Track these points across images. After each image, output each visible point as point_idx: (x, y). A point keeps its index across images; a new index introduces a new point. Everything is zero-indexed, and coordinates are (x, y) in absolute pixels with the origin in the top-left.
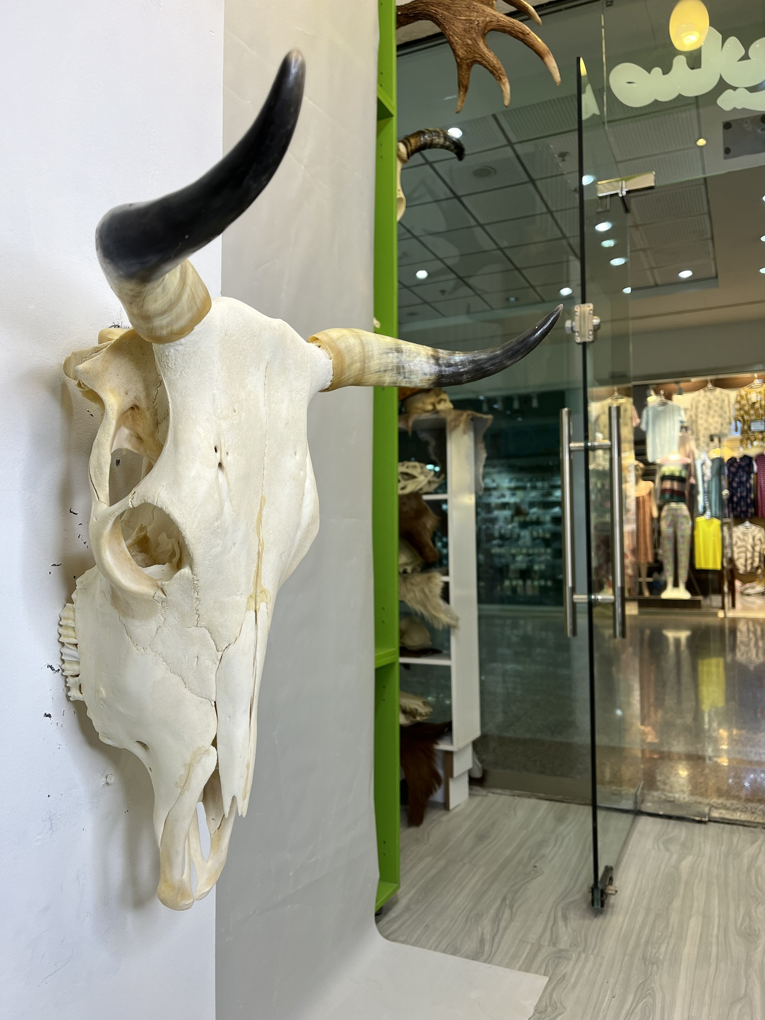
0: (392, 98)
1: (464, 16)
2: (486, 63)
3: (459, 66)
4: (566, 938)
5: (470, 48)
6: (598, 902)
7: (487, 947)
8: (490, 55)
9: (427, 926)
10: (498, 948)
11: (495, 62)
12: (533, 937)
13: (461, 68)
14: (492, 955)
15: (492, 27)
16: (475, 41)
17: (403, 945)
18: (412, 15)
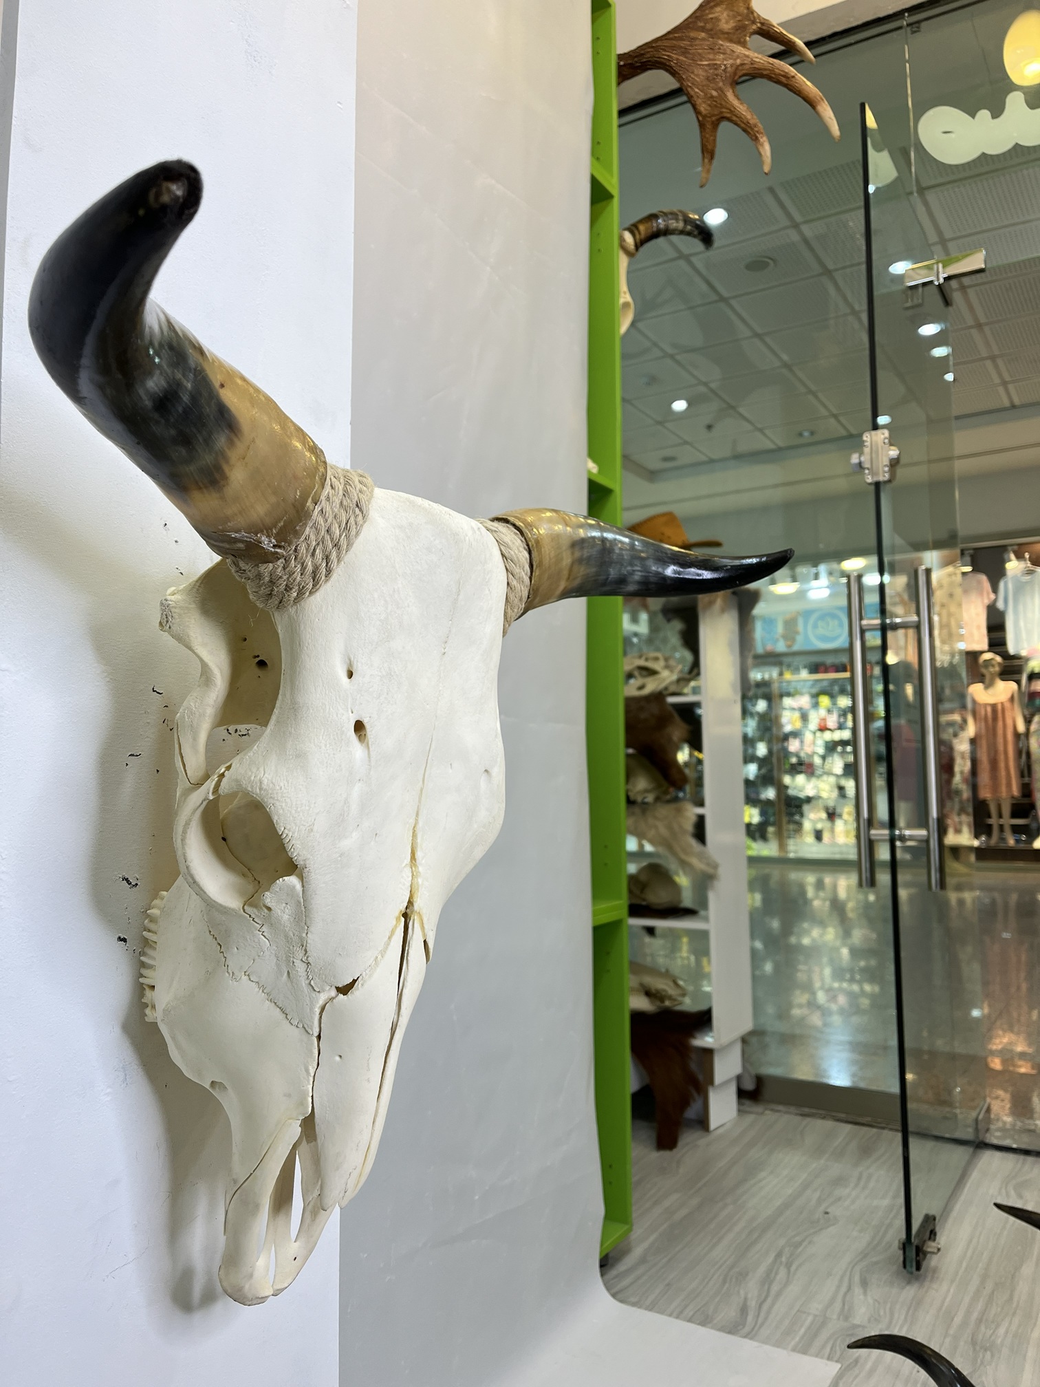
0: (612, 175)
1: (706, 61)
2: (737, 119)
3: (702, 126)
4: (863, 1310)
5: (716, 101)
6: (911, 1262)
7: (750, 1318)
8: (742, 109)
9: (668, 1285)
10: (766, 1319)
11: (749, 117)
12: (816, 1307)
13: (704, 129)
14: (756, 1328)
15: (744, 72)
16: (722, 91)
17: (634, 1309)
18: (638, 64)
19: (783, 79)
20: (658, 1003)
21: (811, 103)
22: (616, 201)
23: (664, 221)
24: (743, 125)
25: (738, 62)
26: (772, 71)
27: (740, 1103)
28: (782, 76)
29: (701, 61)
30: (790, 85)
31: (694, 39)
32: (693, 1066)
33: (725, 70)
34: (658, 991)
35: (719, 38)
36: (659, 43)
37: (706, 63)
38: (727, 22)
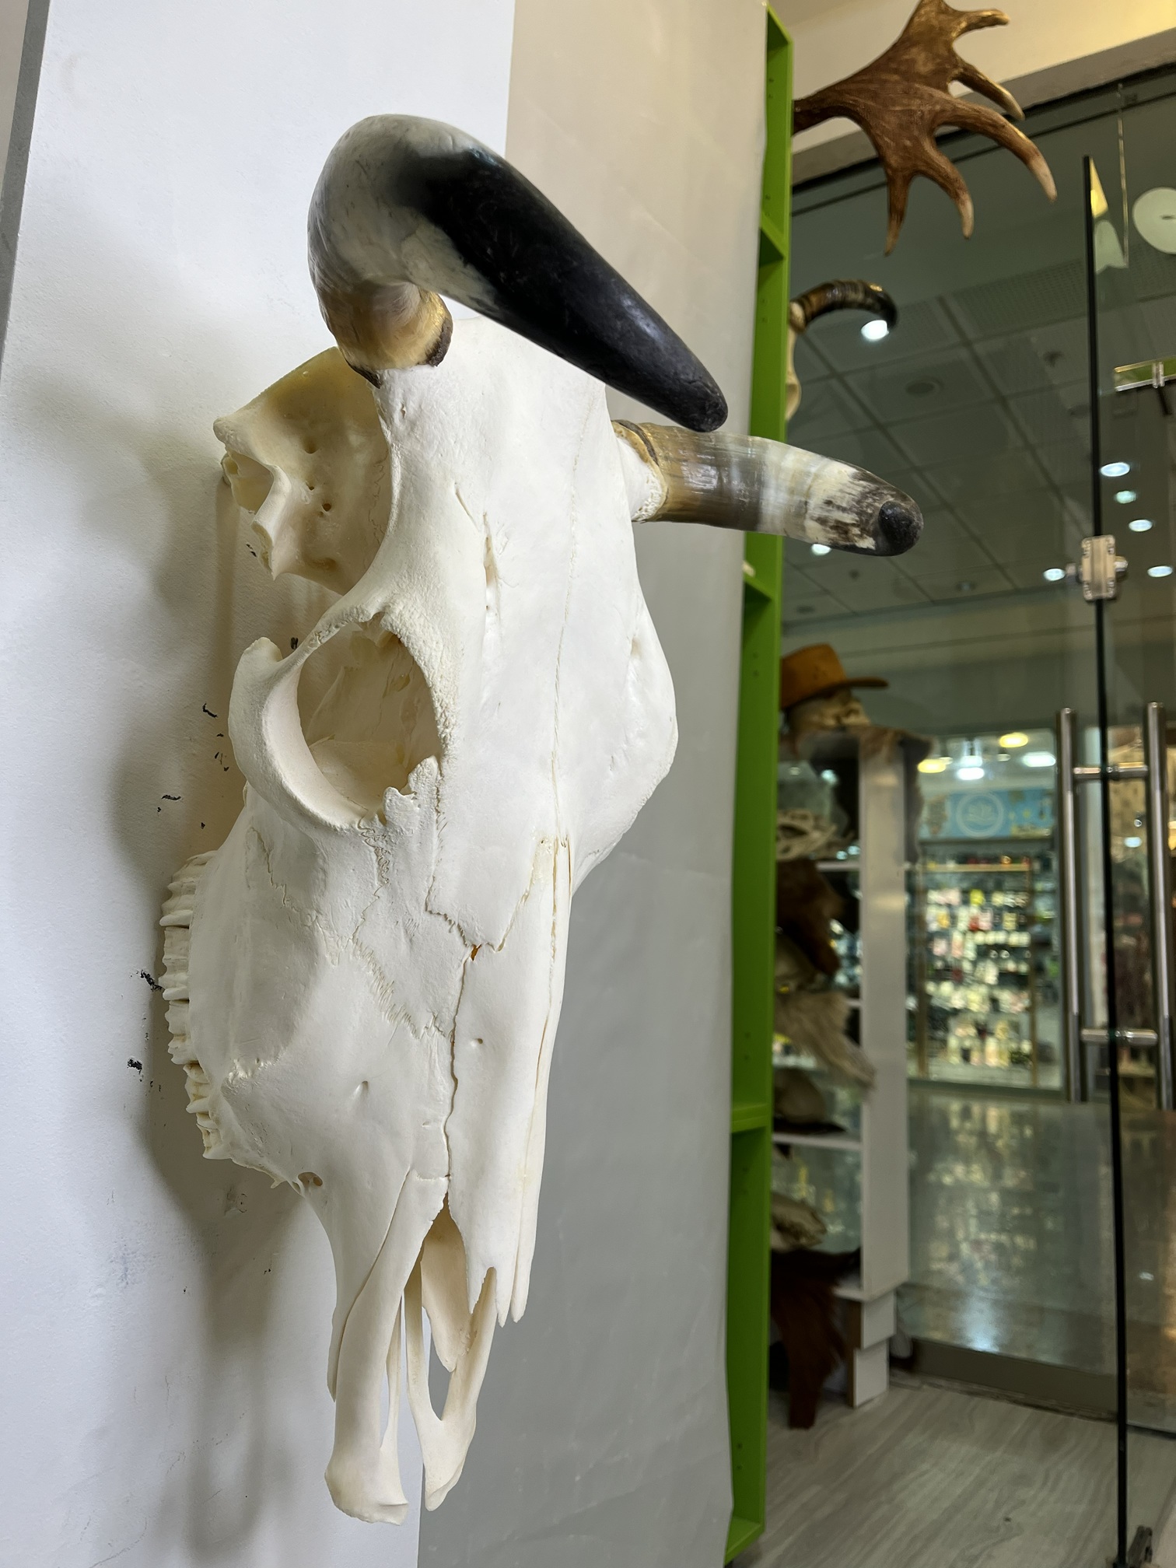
0: (782, 231)
1: (900, 106)
2: (934, 173)
5: (909, 152)
11: (948, 170)
13: (893, 185)
15: (944, 119)
16: (918, 141)
18: (817, 111)
19: (991, 130)
20: (792, 1240)
21: (1023, 157)
22: (786, 265)
23: (842, 291)
24: (941, 180)
25: (938, 107)
26: (977, 119)
27: (891, 1374)
28: (990, 125)
29: (894, 106)
30: (1000, 136)
31: (885, 81)
32: (837, 1324)
33: (922, 118)
34: (793, 1225)
35: (915, 81)
36: (844, 87)
37: (898, 108)
38: (925, 65)
